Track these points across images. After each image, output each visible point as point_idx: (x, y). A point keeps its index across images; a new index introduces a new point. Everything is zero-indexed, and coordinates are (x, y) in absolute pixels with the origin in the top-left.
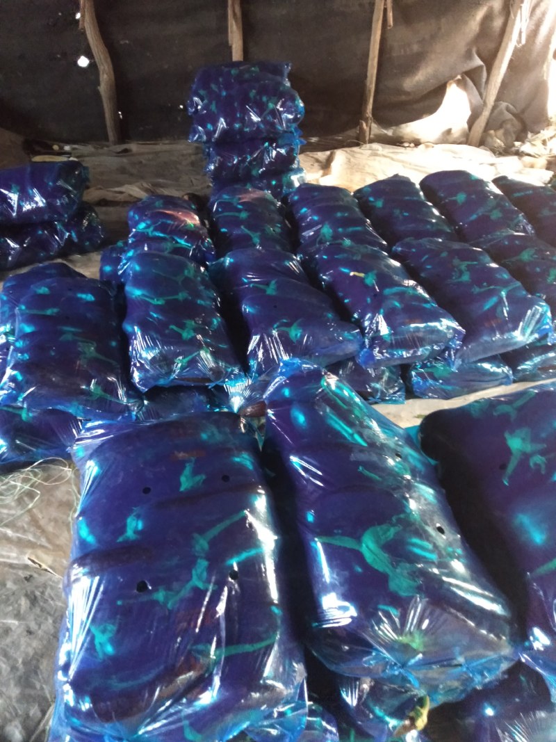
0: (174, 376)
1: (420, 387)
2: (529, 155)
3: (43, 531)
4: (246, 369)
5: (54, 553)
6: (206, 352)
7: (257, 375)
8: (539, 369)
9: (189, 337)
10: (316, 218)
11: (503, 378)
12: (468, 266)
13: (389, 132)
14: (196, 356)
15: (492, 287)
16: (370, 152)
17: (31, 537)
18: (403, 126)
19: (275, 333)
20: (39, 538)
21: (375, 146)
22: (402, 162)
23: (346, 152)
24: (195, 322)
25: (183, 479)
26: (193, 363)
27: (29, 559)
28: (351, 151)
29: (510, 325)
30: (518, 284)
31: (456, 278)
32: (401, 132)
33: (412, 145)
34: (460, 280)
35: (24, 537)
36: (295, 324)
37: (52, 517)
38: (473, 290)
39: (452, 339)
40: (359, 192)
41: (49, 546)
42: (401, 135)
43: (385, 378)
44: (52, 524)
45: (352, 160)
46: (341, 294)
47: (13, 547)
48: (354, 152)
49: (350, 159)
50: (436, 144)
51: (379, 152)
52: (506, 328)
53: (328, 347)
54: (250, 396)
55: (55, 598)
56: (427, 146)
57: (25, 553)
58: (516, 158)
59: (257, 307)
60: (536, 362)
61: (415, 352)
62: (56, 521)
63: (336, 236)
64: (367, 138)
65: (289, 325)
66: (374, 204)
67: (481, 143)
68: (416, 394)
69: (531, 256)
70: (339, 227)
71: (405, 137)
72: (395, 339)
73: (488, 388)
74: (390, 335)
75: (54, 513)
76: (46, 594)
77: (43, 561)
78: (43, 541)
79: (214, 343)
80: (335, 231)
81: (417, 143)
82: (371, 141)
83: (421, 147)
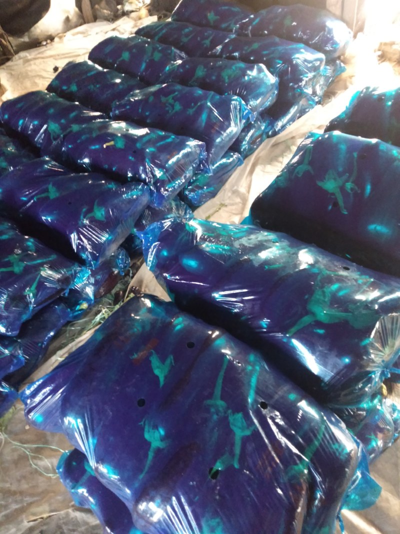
0: (31, 307)
1: (196, 200)
2: (133, 11)
3: (21, 493)
4: (82, 263)
5: (44, 500)
6: (45, 270)
7: (95, 262)
8: (251, 144)
9: (22, 268)
10: (36, 123)
11: (238, 162)
12: (173, 98)
13: (26, 39)
14: (40, 279)
15: (199, 104)
16: (21, 60)
17: (14, 506)
18: (33, 29)
19: (86, 222)
20: (22, 501)
21: (22, 54)
22: (51, 56)
23: (4, 69)
24: (17, 255)
25: (157, 372)
26: (41, 286)
27: (28, 522)
28: (7, 67)
29: (226, 123)
30: (212, 93)
31: (172, 111)
32: (35, 35)
33: (49, 41)
34: (174, 111)
35: (8, 511)
36: (95, 207)
37: (19, 478)
38: (188, 113)
39: (200, 154)
40: (50, 88)
41: (35, 499)
42: (35, 37)
43: (174, 207)
44: (23, 481)
45: (13, 73)
46: (106, 166)
47: (7, 526)
48: (9, 66)
49: (11, 74)
50: (65, 32)
51: (29, 57)
52: (225, 127)
53: (130, 209)
54: (96, 281)
55: (75, 528)
56: (60, 38)
57: (22, 521)
58: (125, 18)
59: (55, 212)
60: (247, 140)
61: (185, 177)
62: (24, 477)
63: (64, 128)
64: (12, 51)
65: (91, 210)
66: (69, 91)
67: (95, 18)
68: (197, 205)
69: (203, 71)
70: (61, 120)
71: (40, 37)
72: (169, 175)
73: (231, 175)
74: (165, 173)
75: (16, 473)
76: (65, 531)
77: (41, 513)
78: (28, 499)
79: (45, 260)
80: (61, 124)
81: (51, 38)
82: (17, 52)
83: (56, 39)
